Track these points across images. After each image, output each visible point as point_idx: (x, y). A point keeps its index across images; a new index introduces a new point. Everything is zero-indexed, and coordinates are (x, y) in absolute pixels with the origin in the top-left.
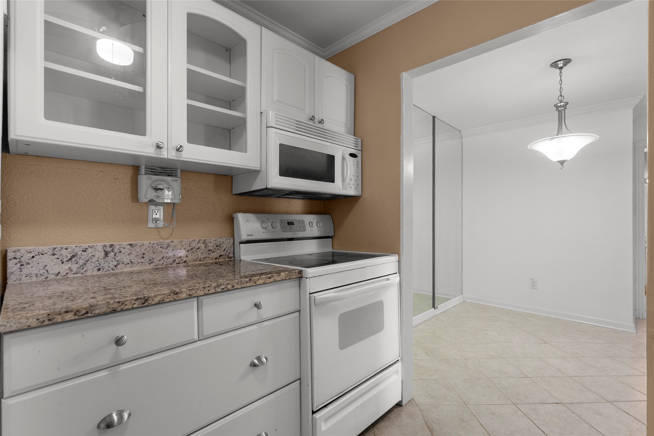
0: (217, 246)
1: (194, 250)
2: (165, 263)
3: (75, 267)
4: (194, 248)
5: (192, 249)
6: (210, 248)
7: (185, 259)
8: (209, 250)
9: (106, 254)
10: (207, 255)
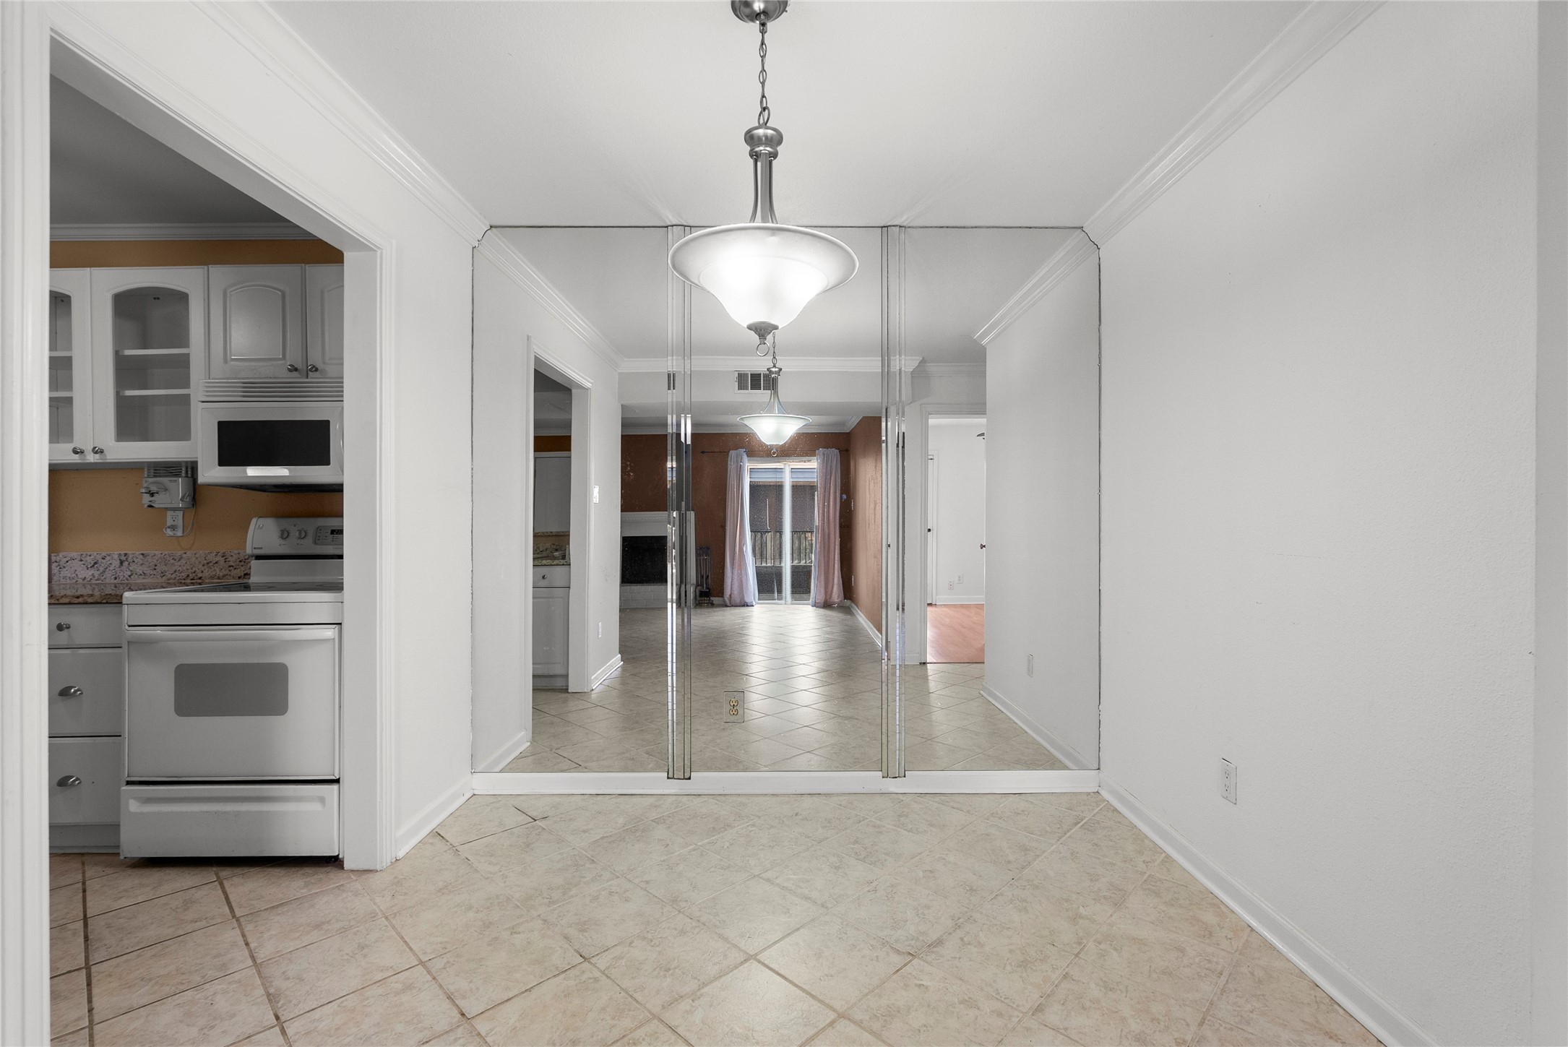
0: (240, 561)
1: (211, 564)
2: (178, 578)
3: (96, 574)
4: (211, 562)
5: (208, 563)
6: (231, 563)
7: (200, 575)
8: (230, 566)
9: (122, 562)
10: (227, 572)
